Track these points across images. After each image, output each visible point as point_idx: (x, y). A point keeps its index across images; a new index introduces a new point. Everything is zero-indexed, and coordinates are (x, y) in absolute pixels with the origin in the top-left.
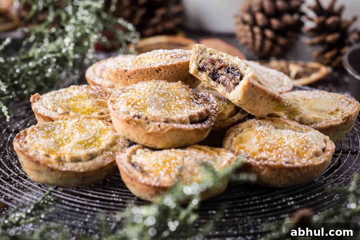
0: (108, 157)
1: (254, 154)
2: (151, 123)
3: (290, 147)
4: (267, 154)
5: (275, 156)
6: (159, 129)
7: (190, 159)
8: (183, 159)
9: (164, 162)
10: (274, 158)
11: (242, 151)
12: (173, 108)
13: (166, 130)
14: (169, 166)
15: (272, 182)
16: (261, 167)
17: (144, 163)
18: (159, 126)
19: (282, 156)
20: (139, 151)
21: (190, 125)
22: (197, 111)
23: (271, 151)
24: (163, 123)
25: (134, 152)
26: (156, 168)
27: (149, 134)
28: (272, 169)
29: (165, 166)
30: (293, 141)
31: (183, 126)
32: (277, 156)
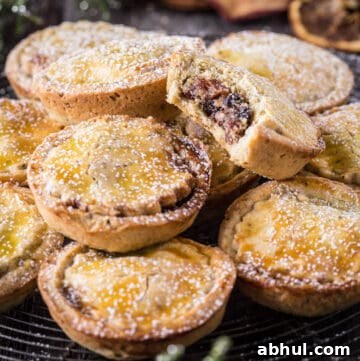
0: (27, 270)
1: (268, 261)
2: (95, 216)
3: (328, 247)
4: (289, 261)
5: (301, 268)
6: (108, 227)
7: (159, 280)
8: (147, 280)
9: (116, 289)
10: (300, 271)
11: (249, 253)
12: (134, 180)
13: (120, 229)
14: (123, 295)
15: (297, 311)
16: (277, 290)
17: (84, 289)
18: (108, 222)
19: (314, 266)
20: (78, 259)
21: (161, 215)
22: (173, 186)
23: (295, 255)
24: (115, 218)
25: (70, 261)
26: (103, 299)
27: (92, 234)
28: (295, 293)
29: (118, 296)
30: (334, 234)
31: (149, 220)
32: (305, 267)
